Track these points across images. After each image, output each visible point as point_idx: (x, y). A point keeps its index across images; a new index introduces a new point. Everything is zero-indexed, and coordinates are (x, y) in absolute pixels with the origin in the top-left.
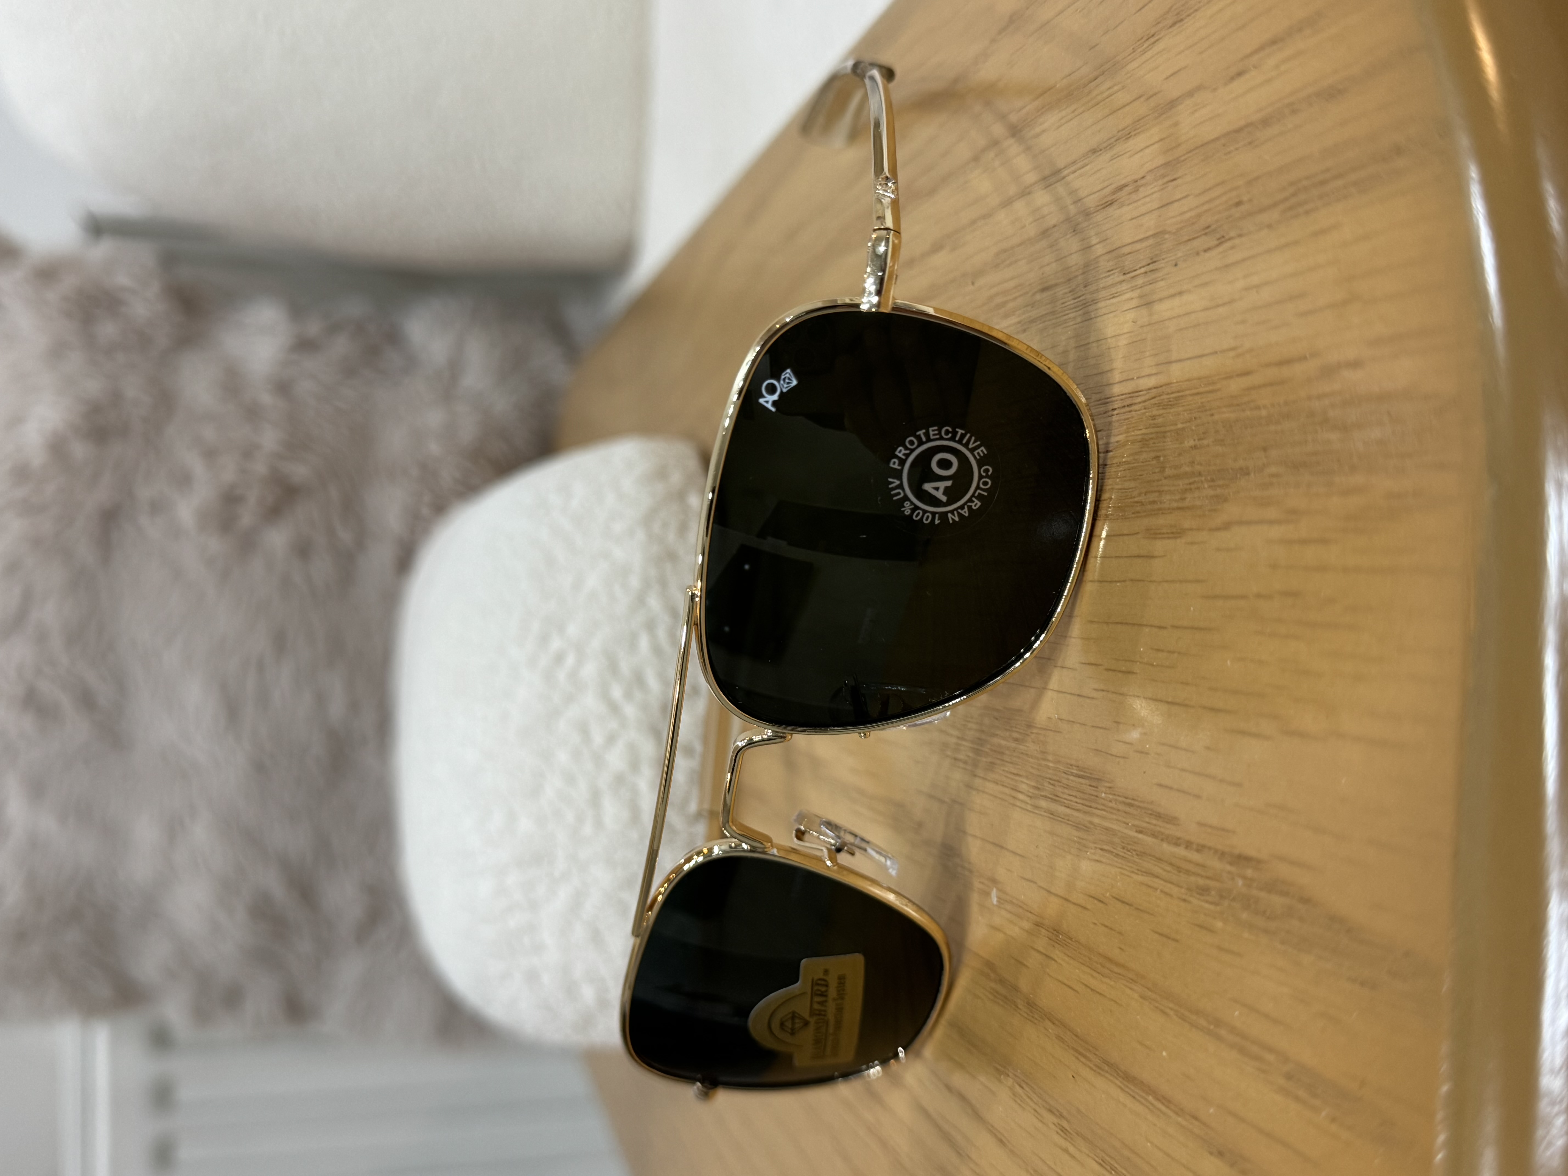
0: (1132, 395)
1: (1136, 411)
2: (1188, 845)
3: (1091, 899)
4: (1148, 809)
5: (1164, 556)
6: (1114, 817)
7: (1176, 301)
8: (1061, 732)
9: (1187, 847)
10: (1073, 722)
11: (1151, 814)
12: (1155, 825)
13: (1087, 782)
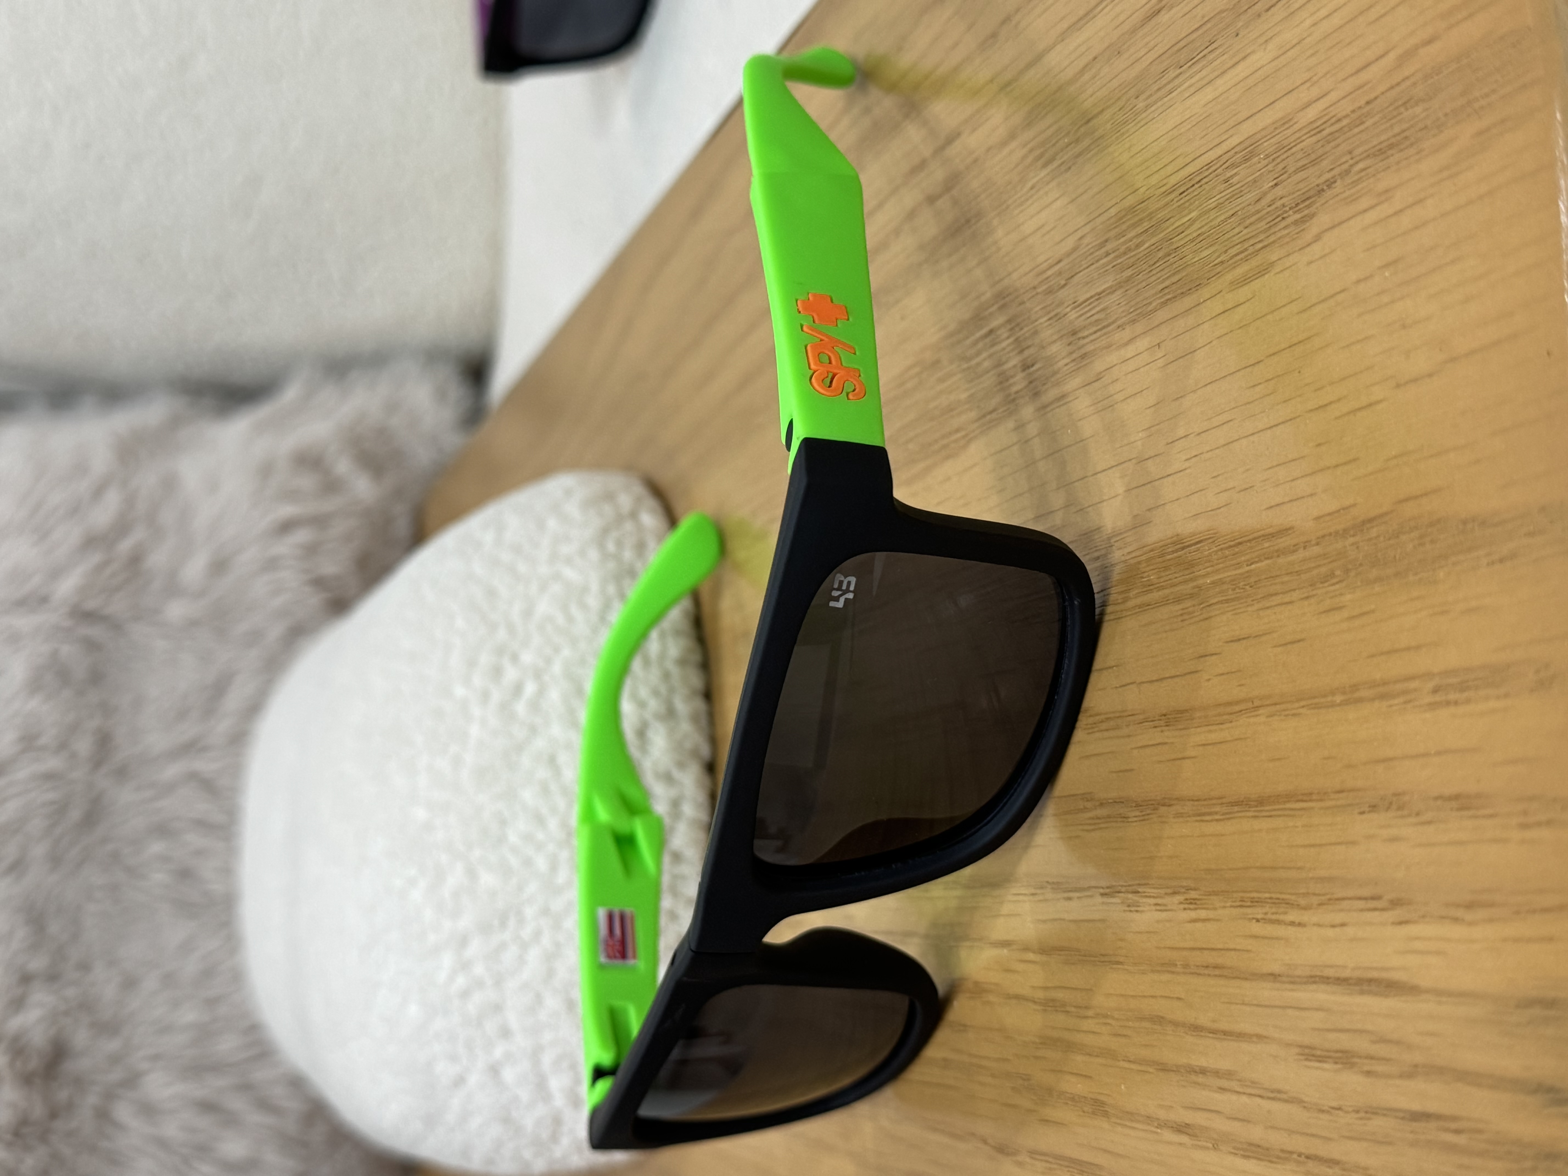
0: (1204, 169)
1: (1207, 183)
2: (1306, 545)
4: (1260, 536)
5: (1254, 297)
7: (1240, 67)
9: (1305, 548)
11: (1264, 539)
12: (1270, 547)
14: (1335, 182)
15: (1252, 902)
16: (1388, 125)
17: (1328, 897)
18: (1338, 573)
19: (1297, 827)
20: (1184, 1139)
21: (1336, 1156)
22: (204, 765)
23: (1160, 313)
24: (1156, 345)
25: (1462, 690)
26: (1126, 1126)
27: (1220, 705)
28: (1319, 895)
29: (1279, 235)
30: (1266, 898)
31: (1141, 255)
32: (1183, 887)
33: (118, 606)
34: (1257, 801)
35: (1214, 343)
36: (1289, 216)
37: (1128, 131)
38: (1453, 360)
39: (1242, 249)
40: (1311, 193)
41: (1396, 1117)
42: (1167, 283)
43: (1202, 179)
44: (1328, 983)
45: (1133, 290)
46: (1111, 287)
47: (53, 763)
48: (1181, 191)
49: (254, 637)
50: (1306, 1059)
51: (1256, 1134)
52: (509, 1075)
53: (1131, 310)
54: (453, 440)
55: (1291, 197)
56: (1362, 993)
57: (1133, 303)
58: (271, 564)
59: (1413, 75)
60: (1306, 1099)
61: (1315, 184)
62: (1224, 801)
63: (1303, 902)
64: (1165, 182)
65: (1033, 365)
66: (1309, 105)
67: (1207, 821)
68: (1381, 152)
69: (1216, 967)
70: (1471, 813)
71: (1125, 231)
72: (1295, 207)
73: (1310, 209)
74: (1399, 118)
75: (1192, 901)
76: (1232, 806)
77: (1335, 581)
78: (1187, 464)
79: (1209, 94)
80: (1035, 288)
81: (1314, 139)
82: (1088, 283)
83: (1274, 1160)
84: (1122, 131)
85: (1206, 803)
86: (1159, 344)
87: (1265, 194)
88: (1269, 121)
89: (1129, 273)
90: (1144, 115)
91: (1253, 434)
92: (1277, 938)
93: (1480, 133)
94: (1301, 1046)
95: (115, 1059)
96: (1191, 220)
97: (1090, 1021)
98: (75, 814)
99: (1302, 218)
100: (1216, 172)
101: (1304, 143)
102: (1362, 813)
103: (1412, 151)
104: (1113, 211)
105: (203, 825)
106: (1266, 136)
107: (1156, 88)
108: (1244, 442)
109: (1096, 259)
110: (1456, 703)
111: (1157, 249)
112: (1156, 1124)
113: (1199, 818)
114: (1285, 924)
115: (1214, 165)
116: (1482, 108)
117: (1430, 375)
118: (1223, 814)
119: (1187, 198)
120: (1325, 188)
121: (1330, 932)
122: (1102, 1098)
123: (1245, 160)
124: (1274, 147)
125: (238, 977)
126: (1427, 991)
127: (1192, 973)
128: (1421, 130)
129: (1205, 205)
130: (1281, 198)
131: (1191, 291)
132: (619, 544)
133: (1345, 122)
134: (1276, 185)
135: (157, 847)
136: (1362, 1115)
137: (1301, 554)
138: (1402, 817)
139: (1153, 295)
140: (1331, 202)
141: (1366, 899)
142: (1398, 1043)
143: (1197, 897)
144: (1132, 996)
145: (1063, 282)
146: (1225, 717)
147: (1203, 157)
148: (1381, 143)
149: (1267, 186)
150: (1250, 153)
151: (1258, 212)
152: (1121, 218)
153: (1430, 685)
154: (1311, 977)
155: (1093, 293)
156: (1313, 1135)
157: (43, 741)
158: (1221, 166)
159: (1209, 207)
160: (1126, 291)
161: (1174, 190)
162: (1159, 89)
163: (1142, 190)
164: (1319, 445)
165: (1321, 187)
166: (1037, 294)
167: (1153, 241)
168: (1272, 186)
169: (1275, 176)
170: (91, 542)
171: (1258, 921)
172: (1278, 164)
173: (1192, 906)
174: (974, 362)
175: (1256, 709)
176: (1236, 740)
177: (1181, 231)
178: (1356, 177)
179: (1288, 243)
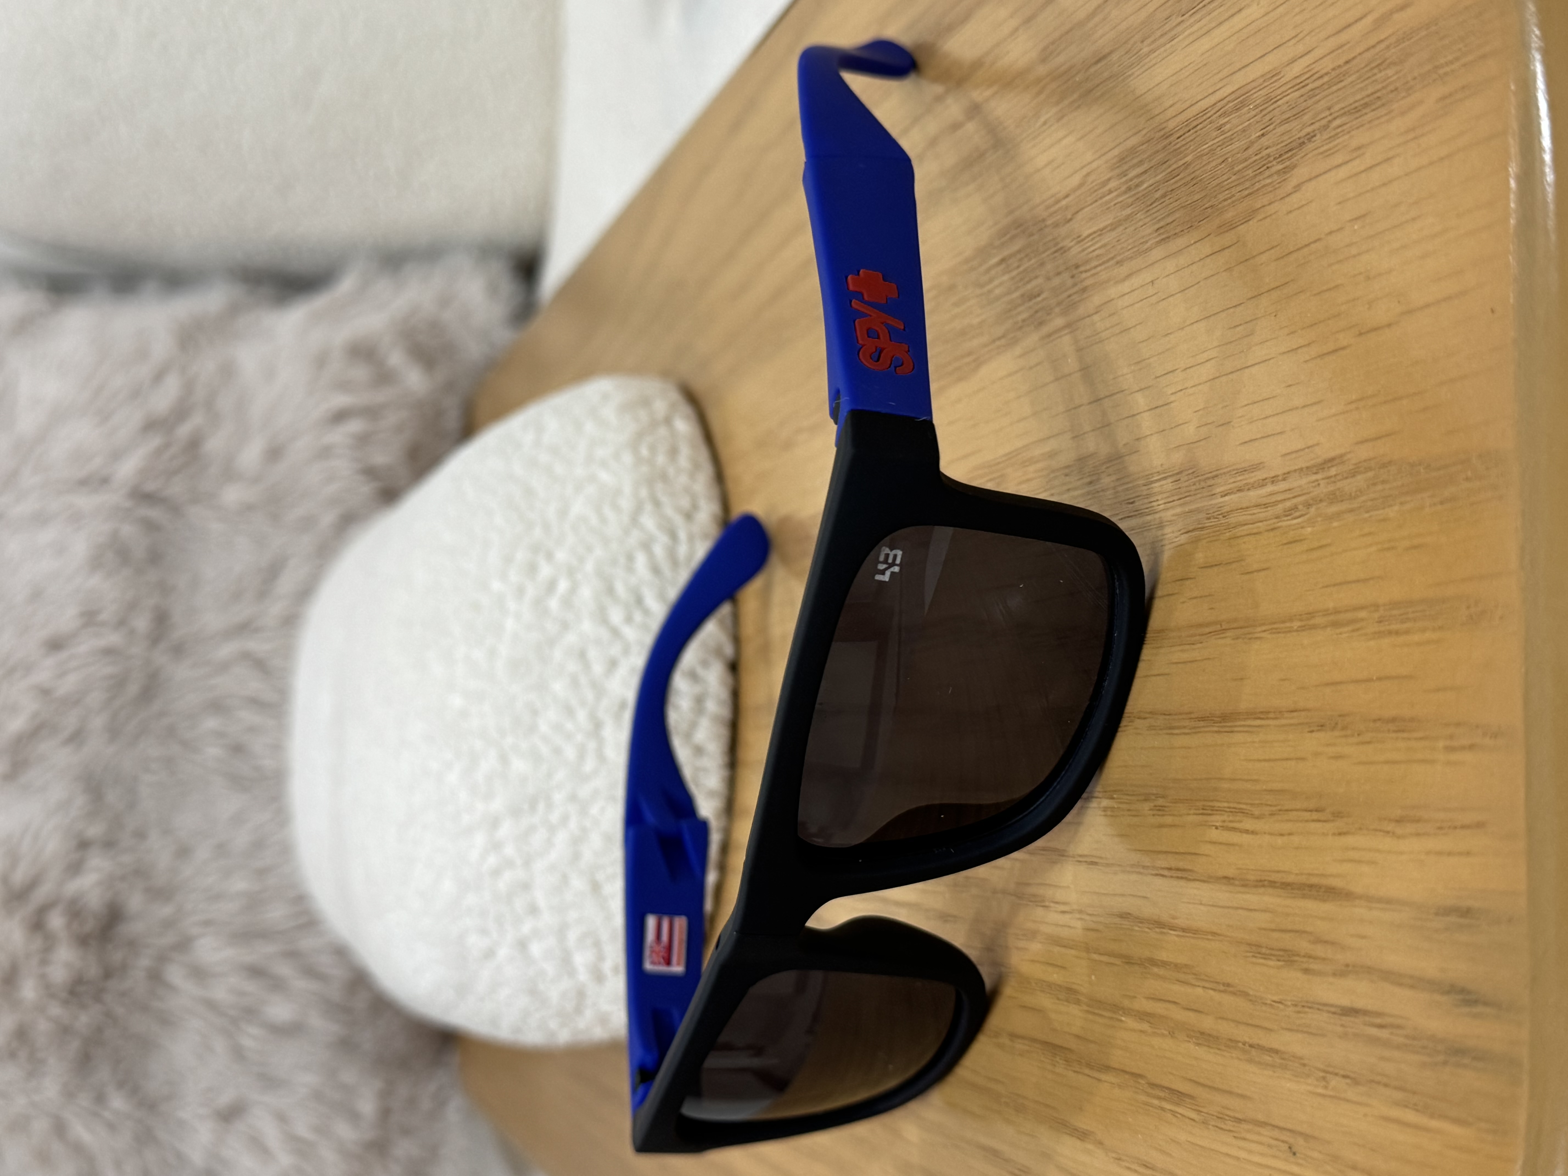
0: (1198, 116)
1: (1201, 129)
2: (1274, 480)
3: (1178, 583)
4: (1234, 470)
5: (1237, 242)
6: (1199, 496)
7: (1236, 19)
8: (1138, 451)
9: (1273, 482)
10: (1152, 434)
11: (1236, 474)
12: (1241, 480)
13: (1170, 480)
14: (1315, 136)
15: (1212, 810)
16: (1362, 85)
17: (1279, 807)
18: (1300, 507)
19: (1254, 742)
20: (1145, 1026)
21: (1275, 1045)
22: (256, 645)
23: (1154, 252)
24: (1150, 282)
25: (1402, 622)
26: (1094, 1014)
27: (1192, 626)
28: (1271, 806)
29: (1263, 183)
30: (1225, 807)
31: (1140, 194)
32: (1153, 794)
33: (176, 488)
34: (1221, 717)
35: (1201, 283)
36: (1273, 166)
37: (1133, 74)
38: (1410, 312)
39: (1229, 195)
40: (1294, 144)
41: (1329, 1012)
42: (1162, 224)
43: (1198, 125)
44: (1275, 887)
45: (1133, 228)
46: (1111, 224)
47: (113, 638)
48: (1178, 135)
49: (307, 523)
50: (1253, 956)
51: (1208, 1023)
52: (536, 949)
53: (1130, 247)
54: (503, 335)
55: (1274, 148)
56: (1304, 897)
57: (1130, 241)
58: (325, 453)
59: (1386, 39)
60: (1251, 993)
61: (1297, 137)
62: (1192, 716)
63: (1256, 812)
64: (1164, 126)
65: (1039, 295)
66: (1296, 60)
67: (1177, 734)
68: (1357, 110)
69: (1178, 869)
70: (1405, 735)
71: (1127, 170)
72: (1278, 158)
73: (1292, 160)
74: (1374, 78)
75: (1161, 808)
76: (1199, 721)
77: (1297, 514)
78: (1173, 398)
79: (1205, 43)
80: (1044, 220)
81: (1297, 94)
82: (1091, 219)
83: (1223, 1048)
84: (1127, 74)
85: (1176, 717)
86: (1152, 282)
87: (1252, 143)
88: (1259, 74)
89: (1128, 211)
90: (1148, 60)
91: (1232, 372)
92: (1233, 845)
93: (1443, 98)
94: (1250, 945)
95: (168, 924)
96: (1186, 165)
97: (1067, 916)
98: (133, 689)
99: (1284, 168)
100: (1210, 119)
101: (1288, 97)
102: (1312, 732)
103: (1383, 111)
104: (1116, 152)
105: (256, 703)
106: (1255, 88)
107: (1159, 34)
108: (1224, 379)
109: (1099, 196)
110: (1397, 633)
111: (1155, 190)
112: (1121, 1012)
113: (1170, 731)
114: (1241, 832)
115: (1209, 112)
116: (1446, 74)
117: (1389, 325)
118: (1190, 729)
119: (1184, 143)
120: (1306, 141)
121: (1280, 841)
122: (1074, 987)
123: (1236, 109)
124: (1263, 99)
125: (286, 850)
126: (1360, 897)
127: (1157, 875)
128: (1392, 91)
129: (1199, 150)
130: (1266, 149)
131: (1182, 233)
132: (653, 449)
133: (1326, 79)
134: (1263, 135)
135: (211, 723)
136: (1299, 1009)
137: (1270, 488)
138: (1346, 736)
139: (1150, 234)
140: (1309, 156)
141: (1311, 811)
142: (1333, 943)
143: (1164, 804)
144: (1104, 894)
145: (1069, 217)
146: (1198, 638)
147: (1199, 104)
148: (1356, 101)
149: (1253, 137)
150: (1241, 103)
151: (1246, 160)
152: (1123, 159)
153: (1376, 615)
154: (1261, 881)
155: (1094, 229)
156: (1257, 1026)
157: (104, 616)
158: (1215, 113)
159: (1202, 152)
160: (1126, 228)
161: (1172, 134)
162: (1162, 36)
163: (1144, 132)
164: (1290, 386)
165: (1301, 140)
166: (1046, 226)
167: (1151, 182)
168: (1259, 136)
169: (1262, 127)
170: (151, 426)
171: (1217, 828)
172: (1266, 115)
173: (1160, 813)
174: (985, 289)
175: (1224, 631)
176: (1206, 659)
177: (1177, 173)
178: (1332, 134)
179: (1271, 191)
